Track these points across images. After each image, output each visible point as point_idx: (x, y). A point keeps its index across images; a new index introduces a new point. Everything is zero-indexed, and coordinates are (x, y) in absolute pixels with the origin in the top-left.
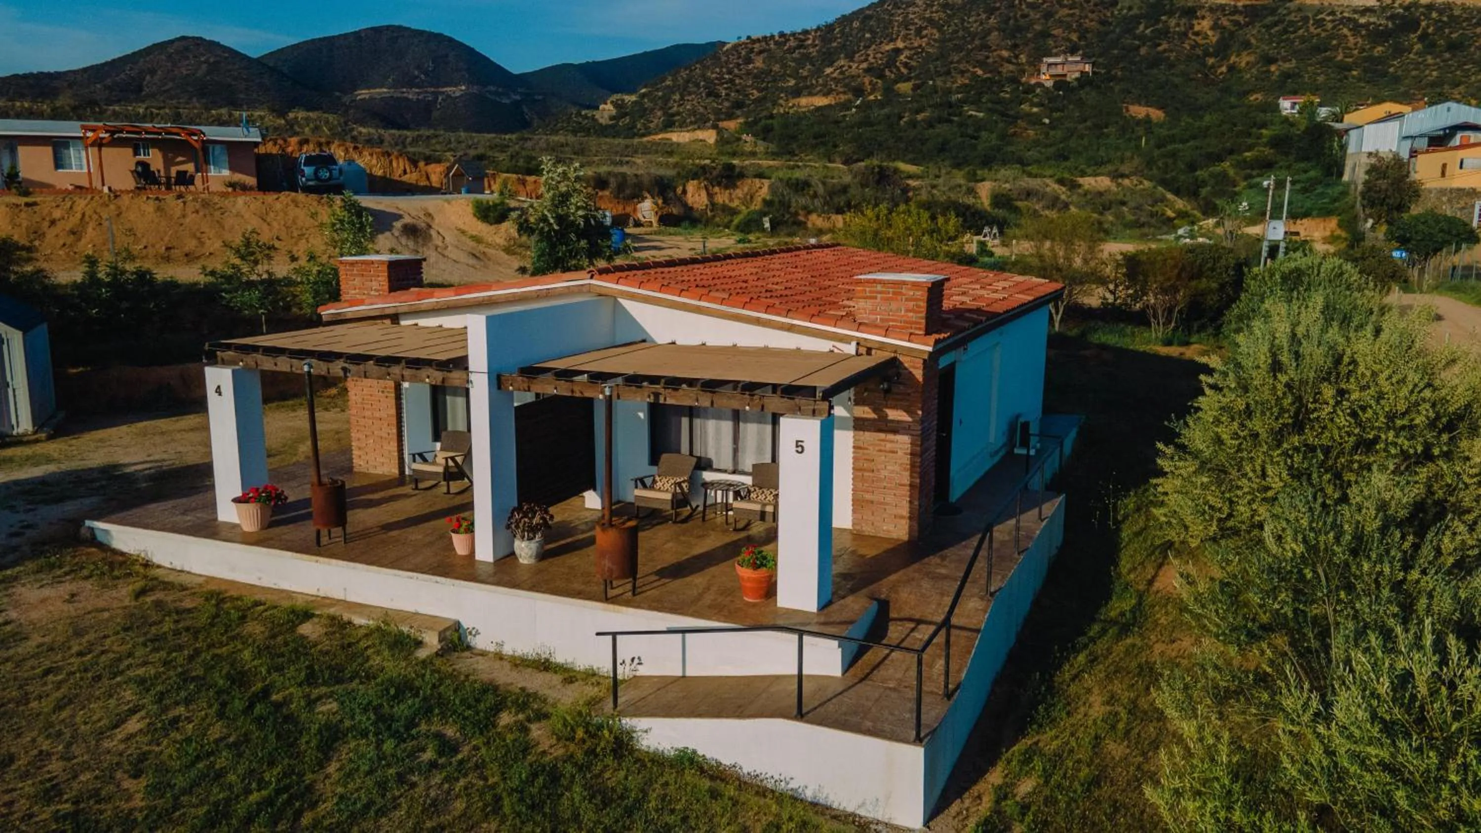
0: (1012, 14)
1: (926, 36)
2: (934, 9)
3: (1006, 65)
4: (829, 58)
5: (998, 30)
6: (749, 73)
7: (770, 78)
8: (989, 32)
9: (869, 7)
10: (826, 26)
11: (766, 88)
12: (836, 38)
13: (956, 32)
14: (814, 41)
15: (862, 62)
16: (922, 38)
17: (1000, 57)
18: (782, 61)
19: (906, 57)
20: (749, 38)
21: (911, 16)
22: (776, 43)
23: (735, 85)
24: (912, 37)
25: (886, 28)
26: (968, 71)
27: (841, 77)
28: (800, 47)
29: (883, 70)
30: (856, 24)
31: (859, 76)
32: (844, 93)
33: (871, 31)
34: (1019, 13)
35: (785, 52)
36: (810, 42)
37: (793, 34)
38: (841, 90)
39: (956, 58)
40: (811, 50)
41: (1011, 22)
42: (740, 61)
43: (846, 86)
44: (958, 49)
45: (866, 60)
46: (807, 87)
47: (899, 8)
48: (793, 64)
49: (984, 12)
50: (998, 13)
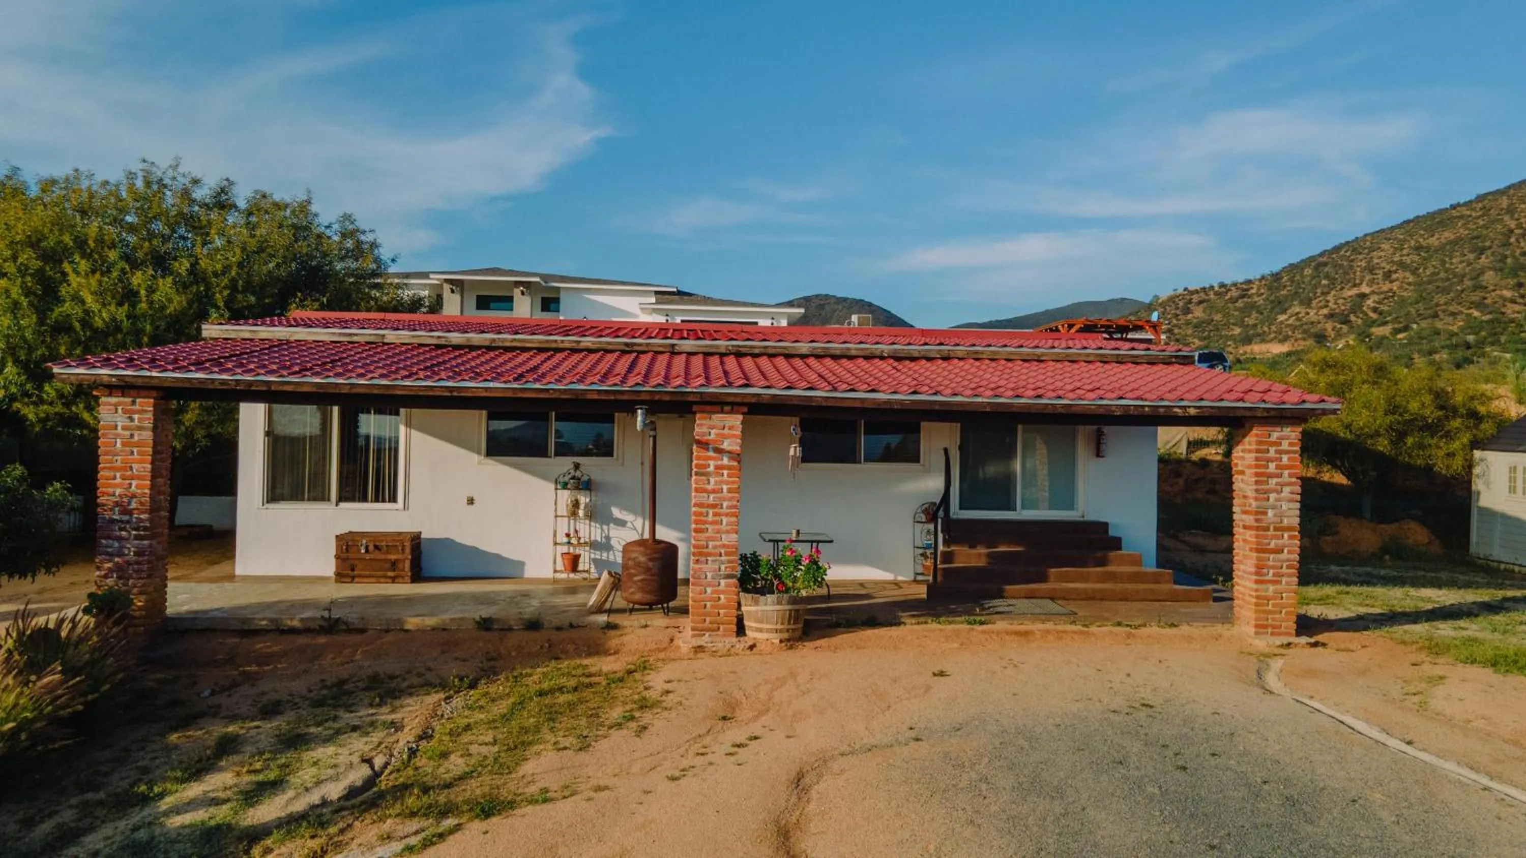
0: (1508, 253)
1: (1397, 279)
2: (1405, 252)
3: (1509, 305)
4: (1280, 305)
5: (1495, 269)
6: (1188, 323)
7: (1211, 327)
8: (1482, 272)
9: (1322, 254)
10: (1272, 275)
11: (1209, 337)
12: (1285, 286)
13: (1434, 274)
14: (1258, 289)
15: (1321, 308)
16: (1391, 282)
17: (1501, 297)
18: (1223, 310)
19: (1374, 302)
20: (1186, 289)
21: (1376, 261)
22: (1216, 294)
23: (1173, 334)
24: (1381, 282)
25: (1346, 273)
26: (1462, 312)
27: (1298, 323)
28: (1243, 296)
29: (1348, 315)
30: (1308, 272)
31: (1319, 323)
32: (1304, 339)
33: (1327, 277)
34: (1518, 252)
35: (1227, 302)
36: (1253, 291)
37: (1235, 285)
38: (1300, 336)
39: (1442, 301)
40: (1256, 299)
41: (1509, 260)
42: (1178, 312)
43: (1305, 332)
44: (1445, 291)
45: (1327, 306)
46: (1259, 335)
47: (1360, 253)
48: (1236, 313)
49: (1471, 252)
50: (1489, 252)
